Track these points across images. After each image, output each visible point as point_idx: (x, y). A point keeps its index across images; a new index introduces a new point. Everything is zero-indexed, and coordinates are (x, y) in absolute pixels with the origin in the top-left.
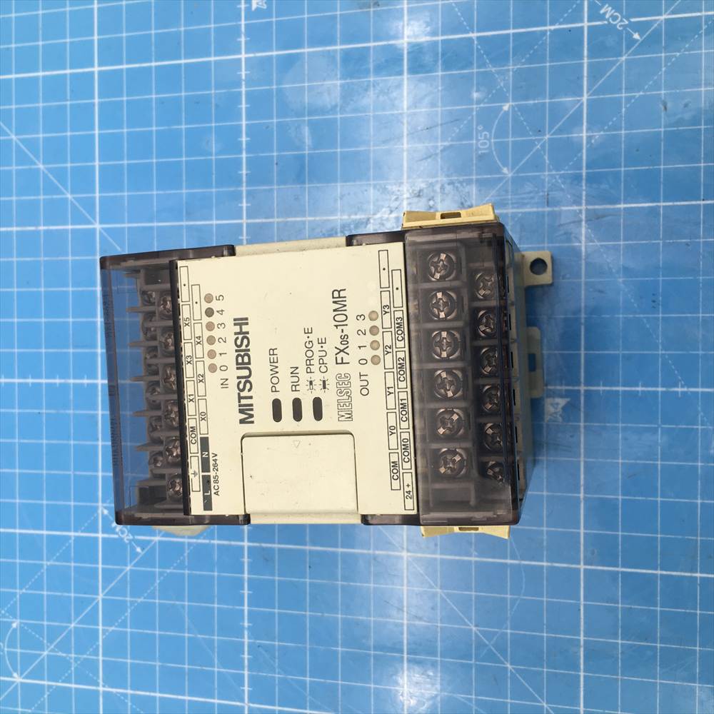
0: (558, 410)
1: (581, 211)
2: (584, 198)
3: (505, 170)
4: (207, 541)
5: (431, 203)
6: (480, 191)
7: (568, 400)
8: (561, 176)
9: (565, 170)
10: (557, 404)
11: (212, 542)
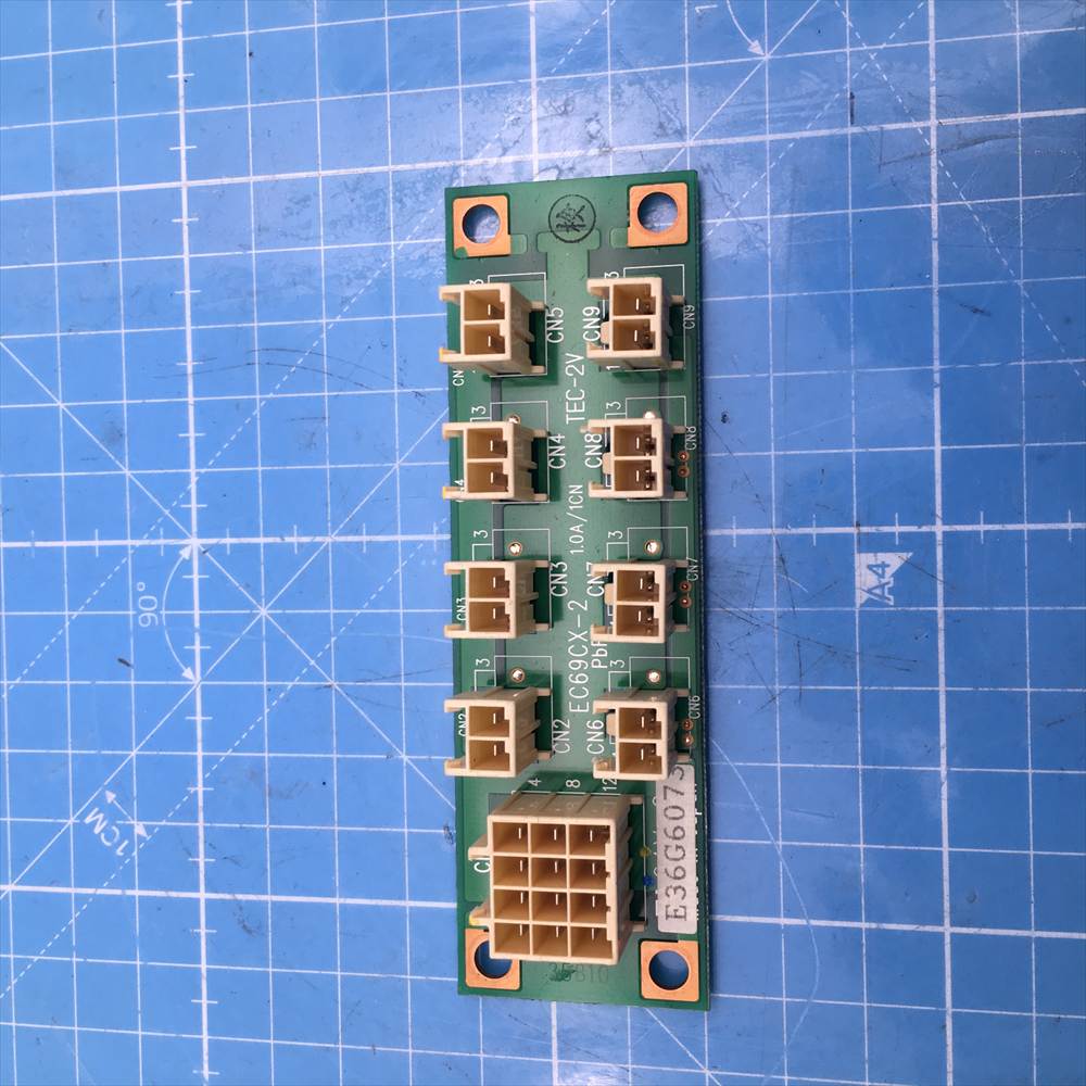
0: (883, 581)
1: (927, 130)
2: (933, 101)
3: (755, 47)
4: (118, 892)
5: (593, 127)
6: (700, 95)
7: (907, 555)
8: (881, 55)
9: (889, 42)
10: (884, 566)
11: (129, 892)
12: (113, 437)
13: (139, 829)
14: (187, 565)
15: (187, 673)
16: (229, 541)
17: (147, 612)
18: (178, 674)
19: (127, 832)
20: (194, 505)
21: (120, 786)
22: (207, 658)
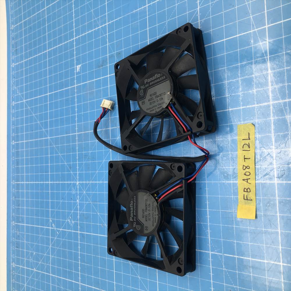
12: (70, 168)
13: (73, 222)
14: (77, 185)
15: (77, 200)
16: (81, 182)
17: (74, 192)
18: (76, 201)
19: (72, 222)
20: (78, 177)
21: (71, 216)
22: (79, 198)
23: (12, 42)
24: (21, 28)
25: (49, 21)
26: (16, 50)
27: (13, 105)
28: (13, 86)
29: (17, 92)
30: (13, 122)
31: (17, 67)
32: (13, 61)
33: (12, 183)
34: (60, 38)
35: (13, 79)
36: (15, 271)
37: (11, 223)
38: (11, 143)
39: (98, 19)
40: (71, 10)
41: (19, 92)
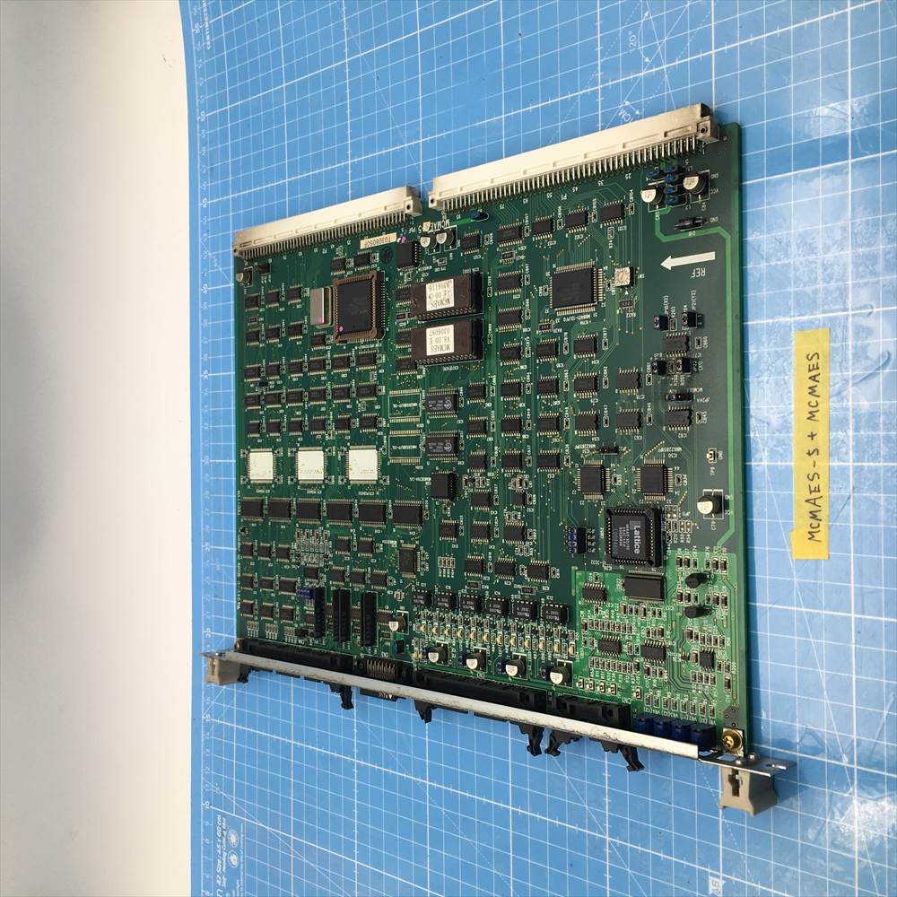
23: (200, 150)
24: (223, 122)
25: (291, 115)
26: (212, 168)
27: (205, 292)
28: (203, 249)
29: (213, 264)
30: (205, 330)
31: (214, 209)
32: (204, 195)
33: (202, 461)
34: (317, 158)
35: (205, 235)
36: (211, 645)
37: (203, 546)
38: (201, 376)
39: (402, 128)
40: (343, 98)
41: (218, 264)
